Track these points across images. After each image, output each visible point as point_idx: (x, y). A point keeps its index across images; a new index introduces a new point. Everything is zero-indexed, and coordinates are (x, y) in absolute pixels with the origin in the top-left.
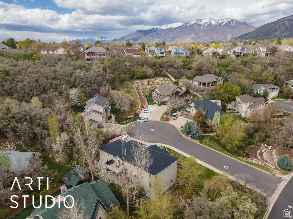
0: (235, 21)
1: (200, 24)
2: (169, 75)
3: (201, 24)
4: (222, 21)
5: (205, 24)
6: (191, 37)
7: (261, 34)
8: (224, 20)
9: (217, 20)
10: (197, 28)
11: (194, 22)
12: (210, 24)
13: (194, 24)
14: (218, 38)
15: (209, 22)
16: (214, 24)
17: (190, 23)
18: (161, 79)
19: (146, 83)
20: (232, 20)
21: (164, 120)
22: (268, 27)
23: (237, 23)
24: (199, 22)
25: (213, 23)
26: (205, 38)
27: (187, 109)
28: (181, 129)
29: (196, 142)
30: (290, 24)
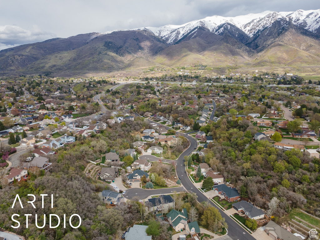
18: (89, 165)
21: (129, 188)
27: (134, 178)
28: (141, 188)
29: (153, 189)
30: (21, 58)
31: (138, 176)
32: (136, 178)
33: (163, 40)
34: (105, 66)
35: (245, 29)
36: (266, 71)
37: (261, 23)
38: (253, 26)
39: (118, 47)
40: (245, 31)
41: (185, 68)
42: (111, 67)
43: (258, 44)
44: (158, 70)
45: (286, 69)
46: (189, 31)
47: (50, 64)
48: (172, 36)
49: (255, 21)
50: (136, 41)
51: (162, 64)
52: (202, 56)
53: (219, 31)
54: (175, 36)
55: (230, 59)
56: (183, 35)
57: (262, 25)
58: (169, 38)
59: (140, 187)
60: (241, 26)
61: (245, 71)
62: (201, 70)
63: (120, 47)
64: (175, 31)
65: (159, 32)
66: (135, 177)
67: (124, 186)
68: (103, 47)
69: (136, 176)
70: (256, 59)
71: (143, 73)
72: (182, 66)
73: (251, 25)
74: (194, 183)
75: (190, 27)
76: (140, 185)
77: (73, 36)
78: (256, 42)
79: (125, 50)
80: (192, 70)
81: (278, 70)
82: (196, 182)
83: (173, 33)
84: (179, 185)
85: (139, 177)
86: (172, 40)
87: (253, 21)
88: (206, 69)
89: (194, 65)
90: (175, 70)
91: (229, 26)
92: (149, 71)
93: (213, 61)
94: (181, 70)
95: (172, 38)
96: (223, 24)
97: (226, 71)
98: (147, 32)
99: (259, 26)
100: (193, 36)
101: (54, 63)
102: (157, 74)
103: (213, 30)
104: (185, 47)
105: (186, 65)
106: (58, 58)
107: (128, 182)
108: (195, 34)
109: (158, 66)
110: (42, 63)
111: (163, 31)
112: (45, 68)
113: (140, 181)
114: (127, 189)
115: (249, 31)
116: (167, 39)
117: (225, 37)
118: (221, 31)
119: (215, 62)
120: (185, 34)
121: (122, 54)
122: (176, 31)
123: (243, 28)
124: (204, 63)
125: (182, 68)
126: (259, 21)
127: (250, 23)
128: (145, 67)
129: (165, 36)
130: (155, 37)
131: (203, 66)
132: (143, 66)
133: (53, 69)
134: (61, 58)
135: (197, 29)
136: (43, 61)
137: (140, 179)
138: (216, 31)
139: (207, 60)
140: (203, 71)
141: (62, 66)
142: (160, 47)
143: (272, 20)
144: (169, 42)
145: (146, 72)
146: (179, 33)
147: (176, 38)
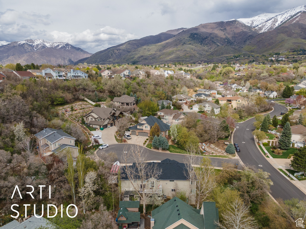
0: (70, 46)
1: (32, 45)
2: (86, 99)
3: (34, 45)
4: (57, 44)
5: (38, 45)
6: (23, 58)
7: (98, 60)
8: (59, 44)
9: (51, 43)
10: (30, 49)
11: (24, 42)
12: (44, 47)
13: (24, 44)
14: (56, 61)
15: (43, 44)
16: (49, 47)
17: (20, 42)
18: (80, 104)
19: (69, 109)
20: (67, 45)
21: (122, 142)
22: (102, 54)
23: (73, 48)
24: (29, 43)
25: (48, 45)
26: (42, 61)
27: (138, 127)
30: (119, 52)
31: (146, 125)
32: (142, 129)
33: (256, 30)
34: (187, 55)
39: (204, 38)
41: (279, 54)
42: (193, 56)
44: (244, 57)
46: (289, 17)
47: (139, 55)
48: (267, 25)
50: (224, 31)
51: (252, 52)
54: (270, 24)
56: (281, 22)
58: (263, 27)
59: (145, 144)
63: (206, 38)
64: (271, 19)
65: (251, 22)
67: (116, 137)
68: (188, 39)
69: (143, 125)
71: (226, 60)
72: (276, 52)
74: (268, 157)
75: (291, 13)
77: (163, 33)
79: (210, 40)
80: (290, 56)
82: (274, 157)
83: (269, 21)
84: (230, 156)
85: (147, 128)
86: (267, 29)
89: (294, 50)
90: (265, 56)
92: (234, 57)
94: (274, 56)
95: (266, 27)
98: (237, 22)
100: (294, 21)
101: (142, 54)
102: (243, 60)
104: (282, 33)
105: (281, 51)
106: (146, 50)
108: (297, 19)
109: (245, 53)
110: (132, 55)
111: (256, 21)
112: (134, 59)
113: (149, 135)
114: (116, 143)
116: (261, 29)
121: (206, 44)
122: (273, 20)
125: (276, 54)
128: (230, 55)
129: (258, 26)
130: (246, 27)
132: (227, 54)
133: (140, 59)
134: (149, 50)
135: (300, 13)
136: (133, 53)
137: (149, 132)
141: (148, 57)
142: (250, 35)
144: (262, 31)
145: (230, 59)
146: (276, 21)
147: (271, 26)
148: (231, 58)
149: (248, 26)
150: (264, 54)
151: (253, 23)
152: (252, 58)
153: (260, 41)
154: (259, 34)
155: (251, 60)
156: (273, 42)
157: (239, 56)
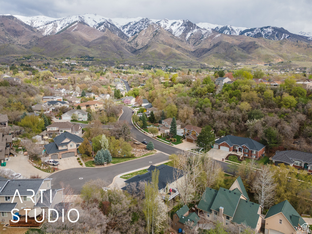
27: (60, 148)
28: (84, 166)
29: (112, 165)
31: (72, 143)
32: (67, 150)
33: (38, 31)
35: (124, 30)
36: (150, 64)
37: (137, 26)
38: (130, 28)
40: (124, 31)
43: (138, 43)
44: (36, 58)
45: (166, 63)
46: (67, 25)
48: (48, 28)
49: (132, 24)
51: (41, 53)
52: (88, 48)
53: (100, 28)
54: (51, 28)
55: (116, 53)
56: (61, 28)
57: (138, 28)
58: (45, 30)
59: (81, 164)
60: (120, 27)
61: (132, 63)
62: (89, 61)
64: (51, 23)
65: (30, 22)
66: (64, 147)
67: (39, 168)
69: (66, 144)
70: (139, 55)
72: (66, 56)
73: (129, 27)
75: (69, 21)
76: (79, 162)
78: (136, 41)
80: (79, 61)
81: (160, 64)
82: (176, 144)
83: (49, 25)
85: (72, 146)
86: (49, 33)
87: (129, 23)
88: (93, 60)
89: (81, 56)
90: (58, 60)
91: (109, 25)
92: (24, 58)
93: (100, 53)
94: (66, 60)
95: (48, 30)
96: (103, 23)
97: (114, 63)
98: (15, 18)
99: (136, 28)
100: (74, 30)
103: (94, 27)
104: (66, 38)
105: (70, 56)
107: (49, 159)
108: (76, 28)
109: (35, 55)
111: (35, 22)
113: (76, 154)
114: (48, 174)
115: (127, 32)
116: (42, 31)
117: (108, 33)
118: (102, 28)
119: (102, 54)
120: (63, 28)
122: (53, 24)
123: (121, 29)
124: (91, 55)
125: (67, 58)
126: (134, 24)
127: (127, 25)
129: (39, 27)
130: (26, 25)
131: (91, 57)
135: (77, 23)
137: (76, 151)
138: (97, 28)
139: (93, 52)
140: (91, 62)
143: (145, 25)
144: (45, 34)
145: (20, 60)
146: (56, 26)
147: (53, 30)
148: (22, 59)
149: (28, 25)
150: (56, 57)
151: (33, 23)
152: (46, 61)
153: (47, 43)
154: (45, 37)
155: (45, 62)
156: (61, 46)
157: (30, 57)
